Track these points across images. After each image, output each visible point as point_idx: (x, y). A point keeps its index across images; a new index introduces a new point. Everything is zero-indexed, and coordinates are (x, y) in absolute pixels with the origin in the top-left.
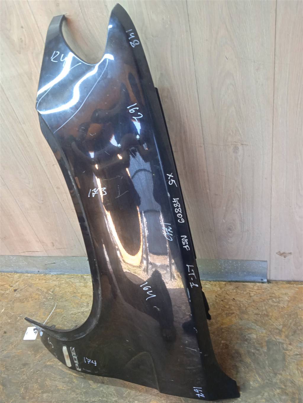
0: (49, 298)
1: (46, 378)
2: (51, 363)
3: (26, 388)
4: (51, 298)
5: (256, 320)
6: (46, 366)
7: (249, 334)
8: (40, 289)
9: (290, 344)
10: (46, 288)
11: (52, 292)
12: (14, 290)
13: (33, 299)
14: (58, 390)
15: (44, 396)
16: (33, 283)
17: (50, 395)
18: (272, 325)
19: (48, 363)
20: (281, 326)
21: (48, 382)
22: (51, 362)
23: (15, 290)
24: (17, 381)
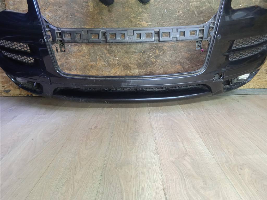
5: (102, 71)
7: (106, 64)
9: (87, 61)
18: (95, 70)
20: (91, 70)
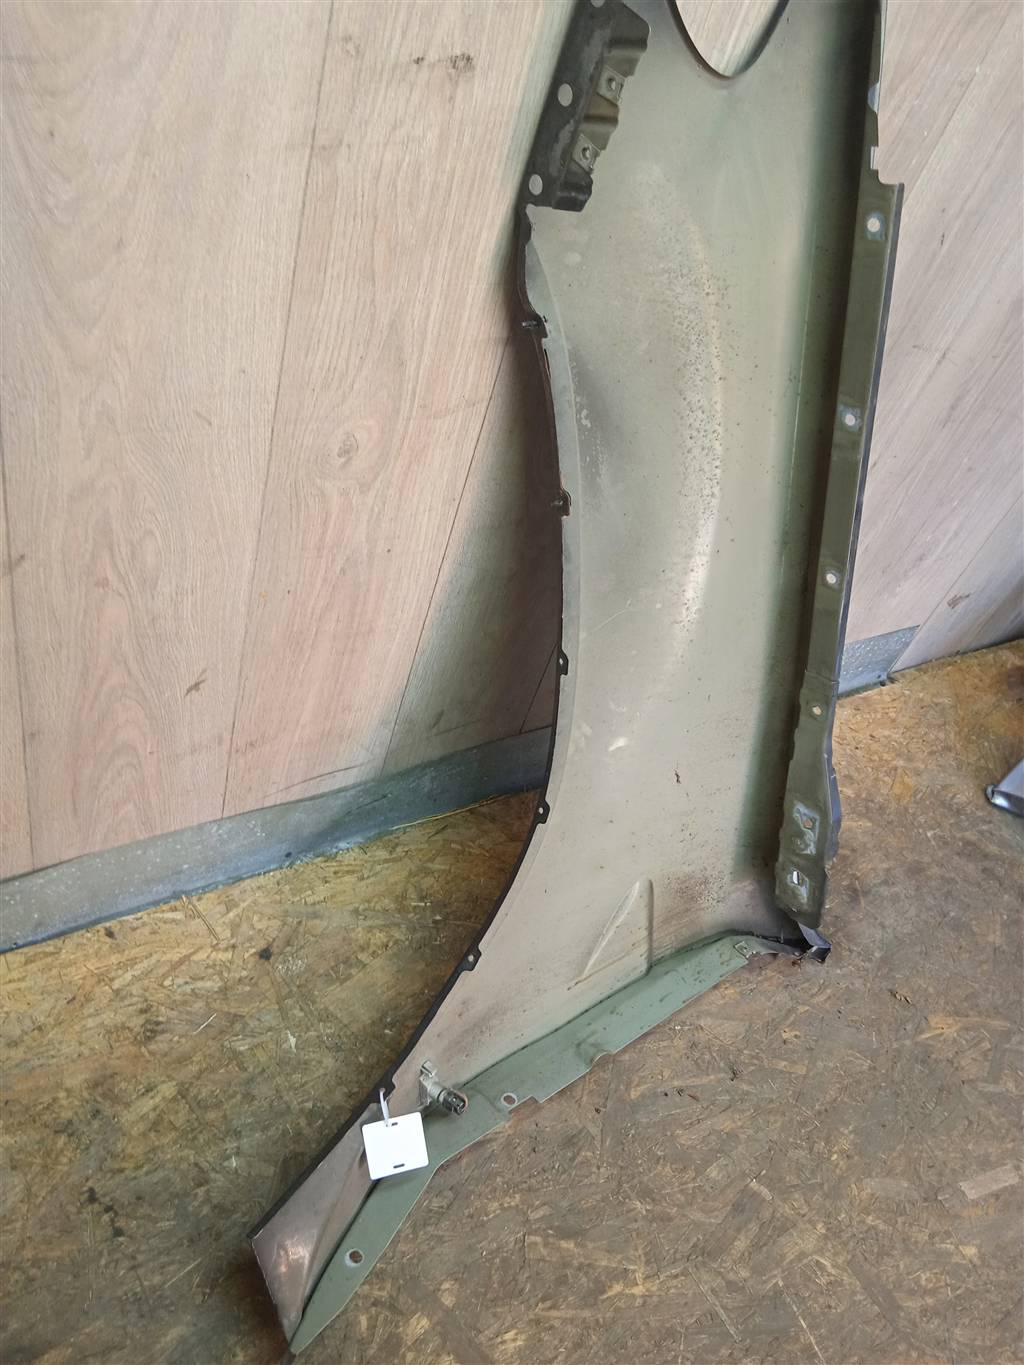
0: (430, 921)
1: (669, 1134)
2: (643, 1087)
3: (645, 1194)
4: (438, 918)
6: (635, 1107)
8: (361, 907)
10: (381, 895)
11: (422, 898)
12: (257, 957)
13: (371, 951)
14: (732, 1136)
15: (714, 1174)
16: (310, 900)
17: (725, 1163)
19: (634, 1094)
21: (685, 1138)
22: (637, 1085)
23: (265, 954)
24: (598, 1197)
